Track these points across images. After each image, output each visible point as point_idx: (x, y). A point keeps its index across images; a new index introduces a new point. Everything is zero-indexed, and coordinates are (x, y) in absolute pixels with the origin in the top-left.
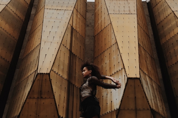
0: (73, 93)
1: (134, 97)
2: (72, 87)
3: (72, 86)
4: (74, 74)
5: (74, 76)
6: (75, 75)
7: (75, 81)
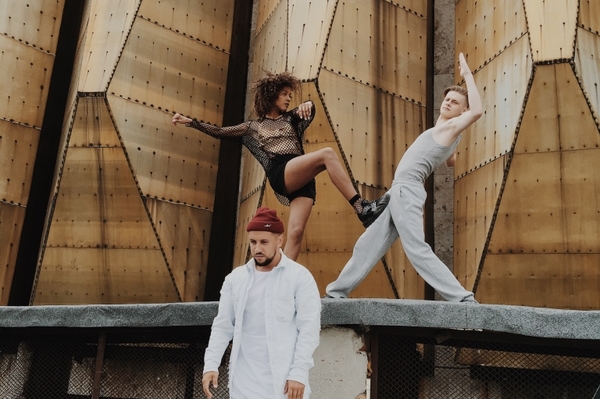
0: (393, 117)
1: (555, 116)
2: (389, 103)
3: (389, 98)
4: (394, 65)
5: (394, 68)
6: (397, 67)
7: (397, 84)
